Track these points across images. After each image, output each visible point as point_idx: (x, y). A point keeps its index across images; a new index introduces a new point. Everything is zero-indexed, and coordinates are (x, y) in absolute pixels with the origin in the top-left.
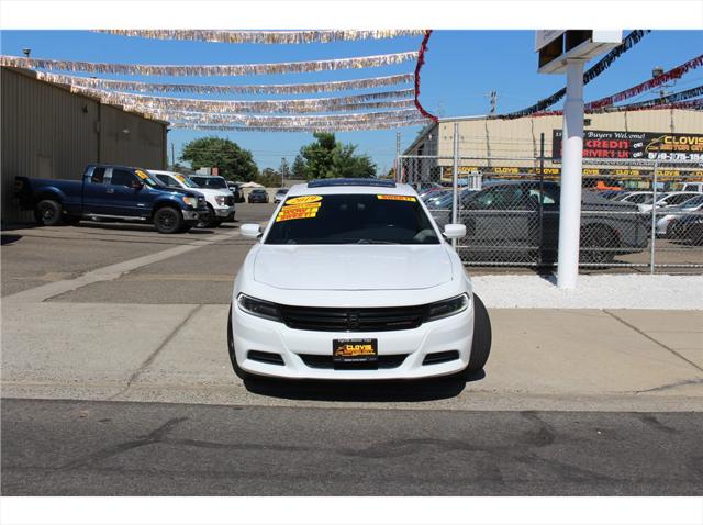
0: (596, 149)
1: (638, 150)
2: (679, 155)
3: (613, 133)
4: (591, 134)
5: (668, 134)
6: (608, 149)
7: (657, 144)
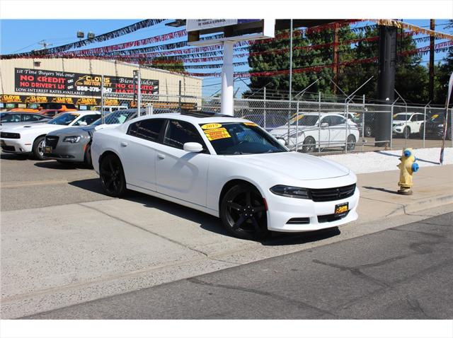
0: (43, 83)
1: (70, 84)
2: (95, 88)
3: (54, 72)
4: (40, 73)
5: (88, 75)
6: (52, 83)
7: (82, 81)
